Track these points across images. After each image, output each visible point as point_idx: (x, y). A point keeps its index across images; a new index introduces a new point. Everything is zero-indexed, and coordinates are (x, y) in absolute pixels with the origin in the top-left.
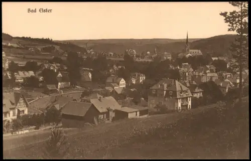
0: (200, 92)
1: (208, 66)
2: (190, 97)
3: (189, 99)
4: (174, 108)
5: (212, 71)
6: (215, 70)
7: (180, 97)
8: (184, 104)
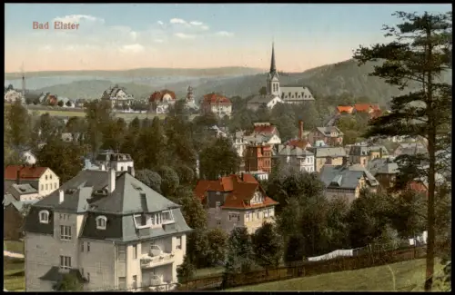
0: (269, 207)
1: (323, 130)
2: (179, 236)
3: (175, 241)
4: (113, 279)
5: (332, 143)
6: (340, 140)
7: (135, 237)
8: (152, 265)
